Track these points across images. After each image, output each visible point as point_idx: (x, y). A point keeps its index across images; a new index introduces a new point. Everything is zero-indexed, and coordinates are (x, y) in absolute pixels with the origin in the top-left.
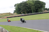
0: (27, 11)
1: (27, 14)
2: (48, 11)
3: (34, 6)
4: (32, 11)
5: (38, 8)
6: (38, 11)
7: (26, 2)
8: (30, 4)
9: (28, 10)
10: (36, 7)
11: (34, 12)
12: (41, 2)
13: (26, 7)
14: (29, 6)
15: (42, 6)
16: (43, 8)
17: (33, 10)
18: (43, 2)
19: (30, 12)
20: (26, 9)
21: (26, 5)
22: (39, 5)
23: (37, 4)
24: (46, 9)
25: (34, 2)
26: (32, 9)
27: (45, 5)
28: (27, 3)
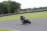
0: (3, 12)
1: (3, 15)
2: (23, 12)
3: (10, 7)
4: (8, 12)
5: (14, 9)
6: (14, 12)
7: (2, 3)
8: (6, 5)
9: (4, 10)
10: (12, 8)
11: (10, 12)
12: (17, 3)
13: (2, 7)
14: (6, 7)
15: (18, 7)
16: (19, 9)
17: (10, 11)
18: (19, 3)
19: (6, 12)
20: (2, 10)
21: (2, 6)
22: (14, 6)
23: (13, 5)
24: (22, 10)
25: (10, 3)
26: (8, 10)
27: (20, 6)
28: (4, 4)
